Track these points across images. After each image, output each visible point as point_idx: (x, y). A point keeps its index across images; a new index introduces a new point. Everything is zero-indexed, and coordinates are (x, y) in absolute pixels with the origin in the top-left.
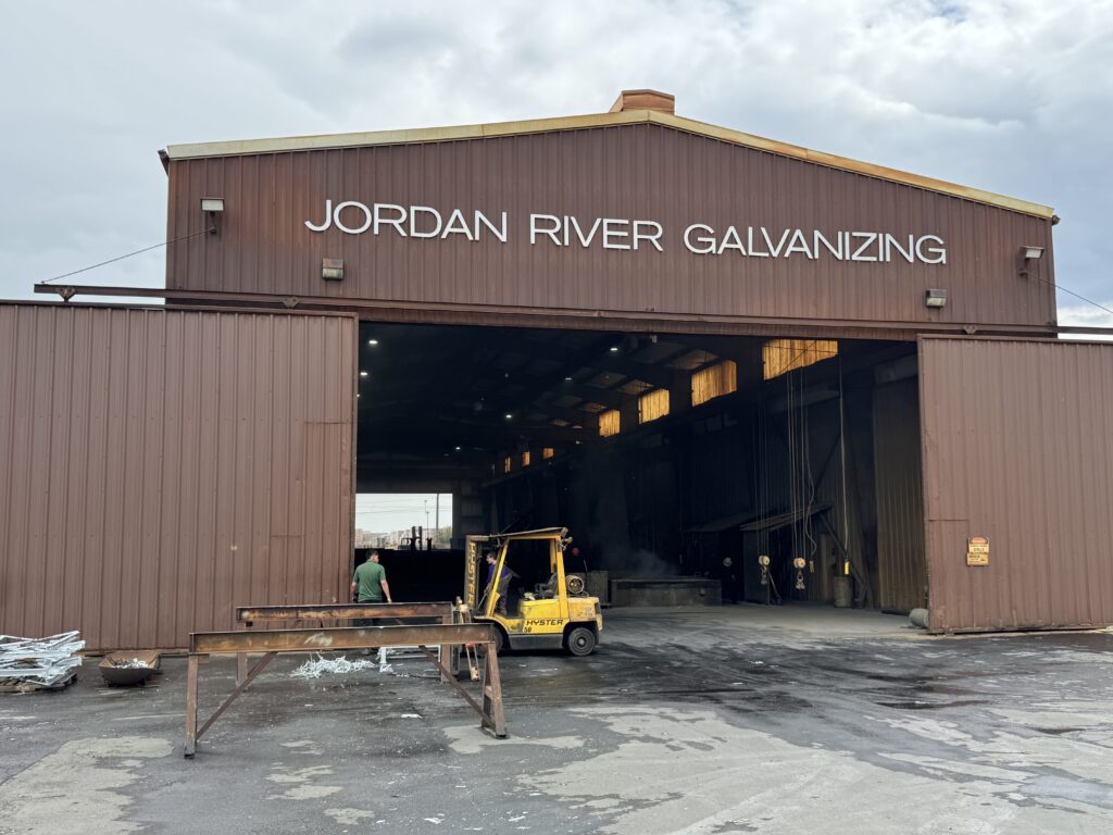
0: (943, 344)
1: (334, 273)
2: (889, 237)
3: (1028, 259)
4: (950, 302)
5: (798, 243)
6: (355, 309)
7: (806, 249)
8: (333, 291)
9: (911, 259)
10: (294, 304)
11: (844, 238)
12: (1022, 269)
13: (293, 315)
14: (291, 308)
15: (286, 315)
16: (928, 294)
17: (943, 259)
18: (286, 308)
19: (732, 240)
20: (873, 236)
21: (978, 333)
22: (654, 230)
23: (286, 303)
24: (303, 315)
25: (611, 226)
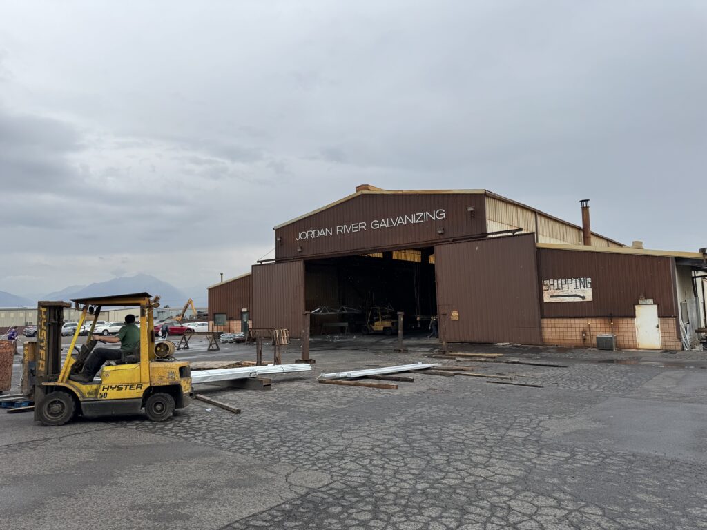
0: (443, 246)
1: (300, 250)
2: (427, 213)
3: (471, 211)
5: (401, 221)
6: (302, 258)
7: (403, 222)
8: (300, 254)
9: (434, 219)
11: (413, 216)
12: (471, 215)
15: (291, 261)
17: (444, 217)
19: (383, 223)
20: (422, 214)
21: (453, 241)
22: (364, 225)
24: (295, 261)
25: (354, 226)
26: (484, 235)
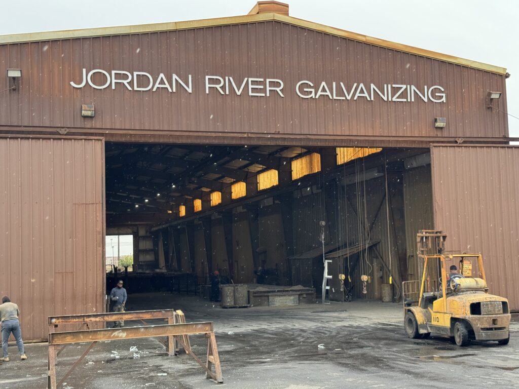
0: (445, 149)
1: (89, 113)
2: (413, 87)
3: (492, 99)
4: (448, 124)
5: (362, 91)
6: (102, 135)
7: (366, 95)
8: (88, 124)
9: (426, 100)
10: (65, 133)
11: (388, 88)
12: (488, 105)
13: (64, 139)
14: (63, 135)
15: (60, 139)
16: (436, 120)
17: (444, 99)
18: (60, 134)
19: (324, 90)
20: (404, 87)
21: (465, 142)
22: (278, 85)
23: (60, 132)
24: (71, 139)
25: (253, 83)
26: (504, 141)
